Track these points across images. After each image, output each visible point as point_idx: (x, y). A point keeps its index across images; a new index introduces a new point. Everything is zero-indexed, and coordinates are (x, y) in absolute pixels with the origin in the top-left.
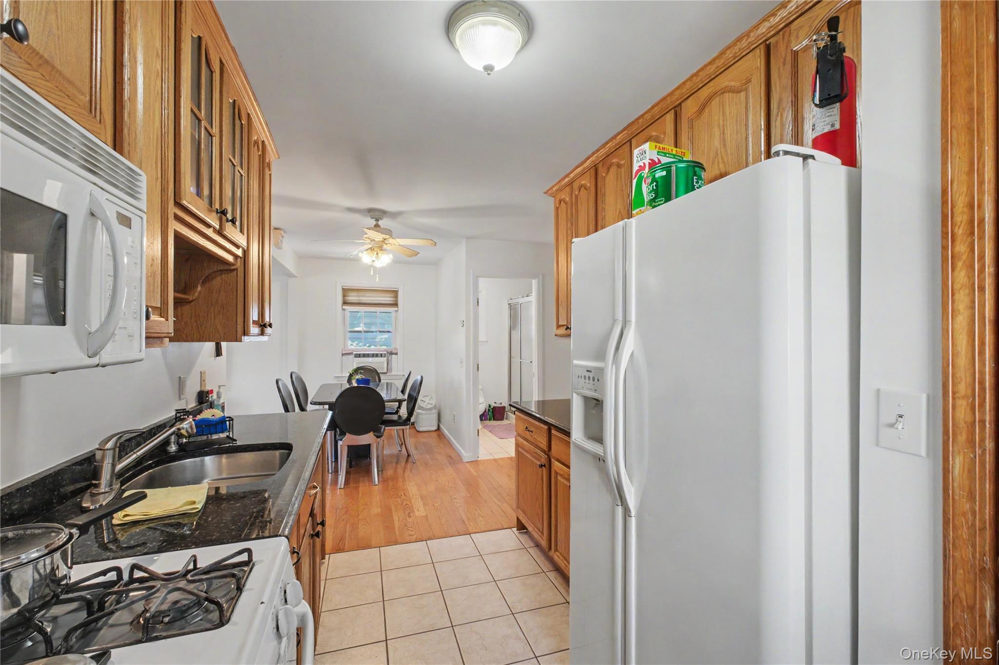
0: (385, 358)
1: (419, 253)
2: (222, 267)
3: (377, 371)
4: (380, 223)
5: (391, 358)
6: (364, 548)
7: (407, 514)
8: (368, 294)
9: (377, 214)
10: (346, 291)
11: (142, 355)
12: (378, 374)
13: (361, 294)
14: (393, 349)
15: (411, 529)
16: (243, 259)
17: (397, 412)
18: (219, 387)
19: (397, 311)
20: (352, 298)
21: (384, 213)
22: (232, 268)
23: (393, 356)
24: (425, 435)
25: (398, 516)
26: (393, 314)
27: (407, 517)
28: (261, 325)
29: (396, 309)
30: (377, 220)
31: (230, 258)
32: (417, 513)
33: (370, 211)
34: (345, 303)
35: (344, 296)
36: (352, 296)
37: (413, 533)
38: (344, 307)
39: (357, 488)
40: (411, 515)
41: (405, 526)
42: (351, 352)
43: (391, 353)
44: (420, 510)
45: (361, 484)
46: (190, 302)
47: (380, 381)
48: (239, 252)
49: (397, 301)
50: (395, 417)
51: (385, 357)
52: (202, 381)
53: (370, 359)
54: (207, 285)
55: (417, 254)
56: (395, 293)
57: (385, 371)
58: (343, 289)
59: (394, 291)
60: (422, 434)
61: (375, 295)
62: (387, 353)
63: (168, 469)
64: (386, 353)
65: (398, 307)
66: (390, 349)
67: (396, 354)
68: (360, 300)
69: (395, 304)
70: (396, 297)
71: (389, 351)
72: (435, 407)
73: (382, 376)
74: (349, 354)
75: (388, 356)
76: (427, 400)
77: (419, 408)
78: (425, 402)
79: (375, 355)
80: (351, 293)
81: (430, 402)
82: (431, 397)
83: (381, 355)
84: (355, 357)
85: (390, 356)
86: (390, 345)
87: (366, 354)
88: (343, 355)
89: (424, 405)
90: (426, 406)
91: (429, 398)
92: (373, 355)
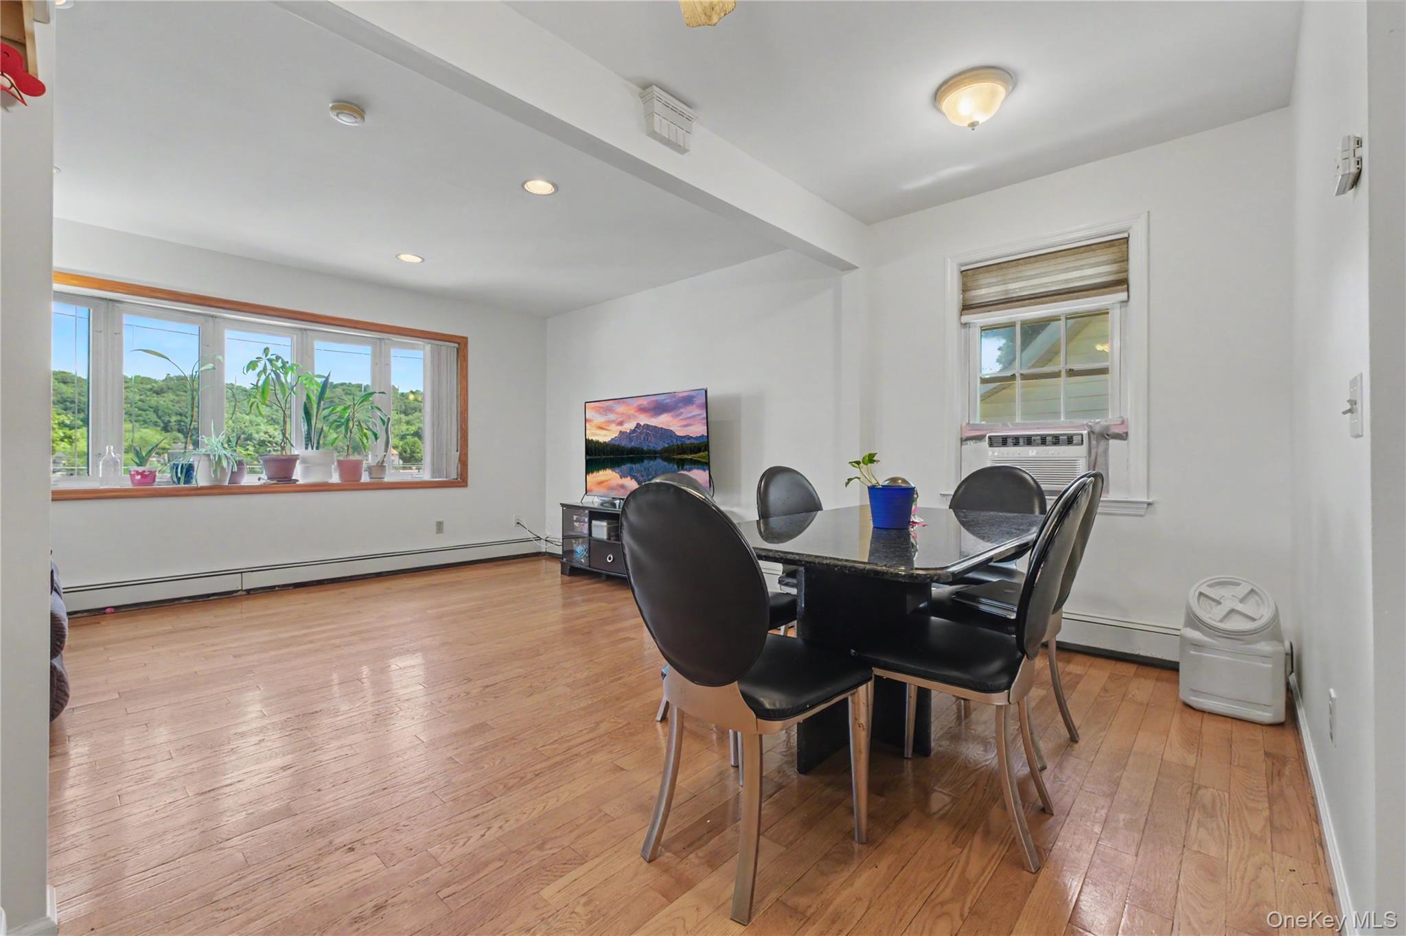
0: (1083, 449)
5: (1106, 451)
8: (1030, 270)
10: (968, 276)
13: (1011, 274)
14: (1111, 423)
19: (1125, 302)
20: (987, 291)
23: (1112, 442)
26: (1115, 314)
29: (1123, 296)
34: (967, 307)
35: (965, 289)
36: (989, 285)
38: (965, 319)
42: (985, 433)
43: (1105, 435)
49: (1125, 269)
51: (1083, 445)
53: (1032, 452)
56: (1119, 246)
58: (962, 271)
59: (1111, 244)
61: (1043, 270)
62: (1091, 433)
64: (1085, 432)
65: (1128, 289)
66: (1099, 422)
67: (1123, 437)
68: (1007, 292)
69: (1121, 283)
70: (1125, 259)
71: (1097, 429)
72: (1272, 631)
74: (979, 438)
75: (1094, 442)
76: (1229, 598)
77: (1193, 621)
78: (1219, 603)
79: (1049, 439)
80: (984, 279)
81: (1240, 607)
82: (1252, 591)
83: (1070, 440)
84: (991, 445)
85: (1103, 443)
86: (1101, 411)
87: (1023, 436)
88: (964, 440)
89: (1211, 615)
90: (1221, 621)
91: (1243, 590)
92: (1043, 441)
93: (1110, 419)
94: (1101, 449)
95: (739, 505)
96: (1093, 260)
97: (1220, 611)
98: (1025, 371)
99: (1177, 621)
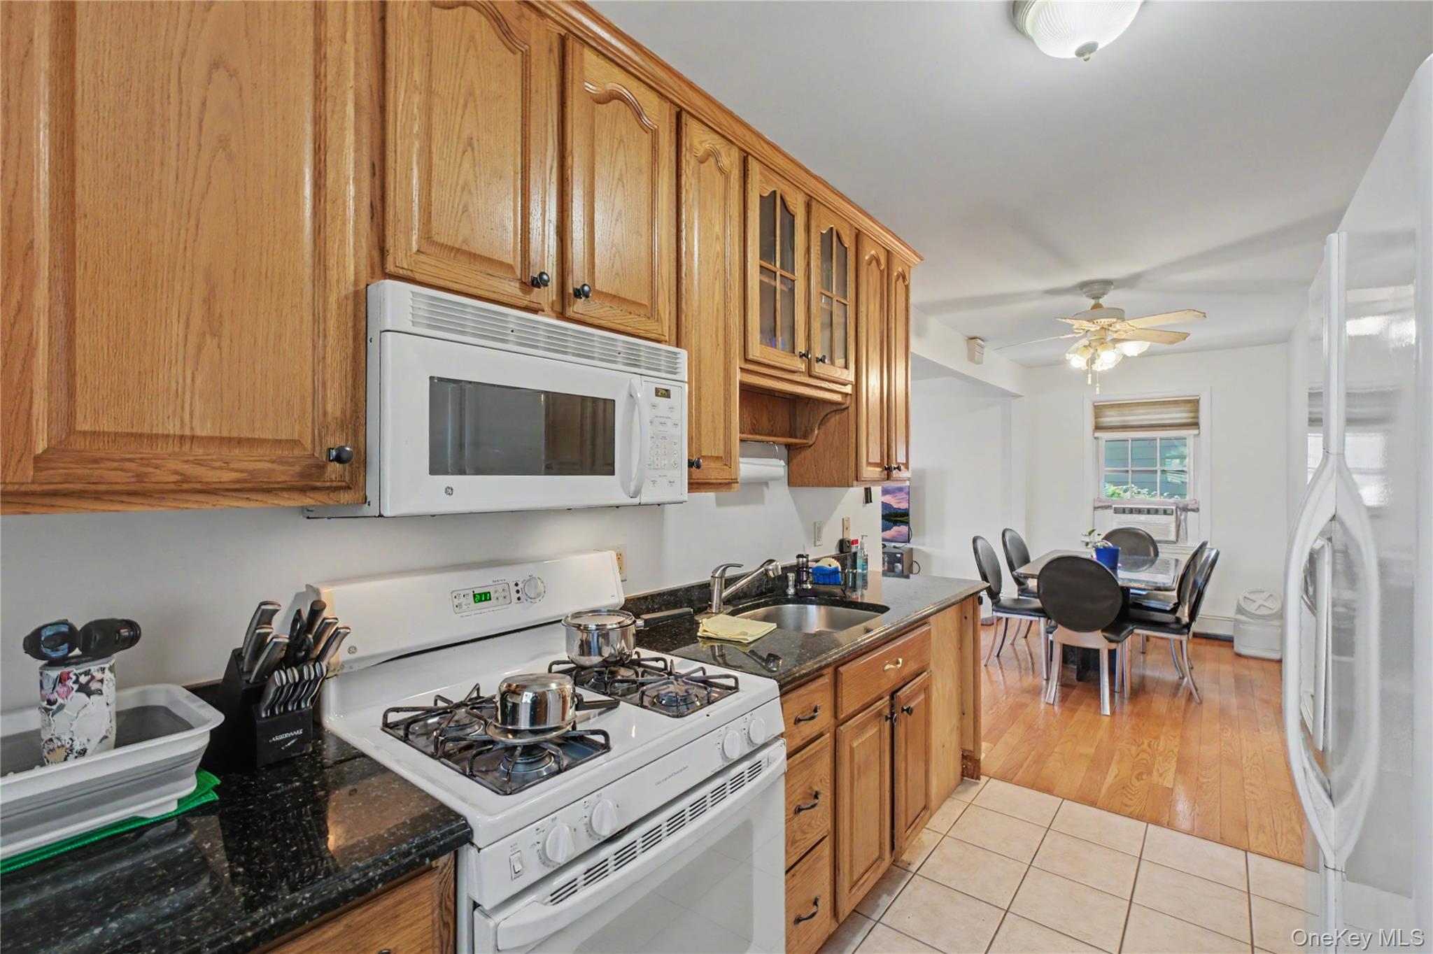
0: (1173, 518)
1: (1189, 334)
2: (835, 408)
3: (1151, 537)
4: (1101, 301)
5: (1186, 517)
6: (1040, 790)
7: (1136, 773)
8: (1140, 410)
9: (1095, 289)
10: (1098, 410)
11: (686, 499)
12: (1154, 543)
13: (1126, 411)
14: (1189, 502)
15: (1130, 797)
16: (854, 397)
17: (1174, 610)
18: (863, 536)
19: (1197, 436)
20: (1111, 418)
21: (1107, 284)
22: (843, 407)
23: (1190, 514)
24: (1252, 663)
25: (1119, 771)
26: (1191, 441)
27: (1133, 778)
28: (886, 469)
29: (1196, 432)
30: (1097, 297)
31: (837, 398)
32: (1155, 778)
33: (1084, 286)
34: (1098, 428)
35: (1097, 417)
36: (1111, 416)
37: (1129, 802)
38: (1097, 434)
39: (1074, 711)
40: (1144, 777)
41: (1124, 788)
42: (1110, 504)
43: (1185, 509)
44: (1164, 776)
45: (1082, 707)
46: (811, 446)
47: (1157, 554)
48: (848, 389)
49: (1197, 417)
50: (1168, 618)
51: (1172, 514)
52: (845, 528)
53: (1143, 517)
54: (823, 428)
55: (1185, 336)
56: (1194, 404)
57: (1173, 538)
58: (1095, 406)
59: (1189, 401)
60: (1244, 661)
61: (1148, 411)
62: (1177, 507)
63: (780, 610)
64: (1174, 508)
65: (1199, 428)
66: (1182, 502)
67: (1196, 510)
68: (1124, 421)
69: (1195, 425)
70: (1197, 411)
71: (1181, 506)
72: (1279, 615)
73: (1161, 547)
74: (1106, 507)
75: (1179, 513)
76: (1260, 599)
77: (1240, 610)
78: (1254, 601)
79: (1151, 511)
80: (1109, 412)
81: (1265, 604)
82: (1271, 595)
83: (1165, 512)
84: (1115, 513)
85: (1184, 513)
86: (1183, 495)
87: (1135, 508)
88: (1096, 508)
89: (1251, 608)
90: (1256, 610)
91: (1265, 595)
92: (1149, 512)
93: (1188, 499)
94: (1183, 517)
95: (924, 544)
96: (1178, 409)
97: (1255, 606)
98: (1134, 469)
99: (1231, 613)
